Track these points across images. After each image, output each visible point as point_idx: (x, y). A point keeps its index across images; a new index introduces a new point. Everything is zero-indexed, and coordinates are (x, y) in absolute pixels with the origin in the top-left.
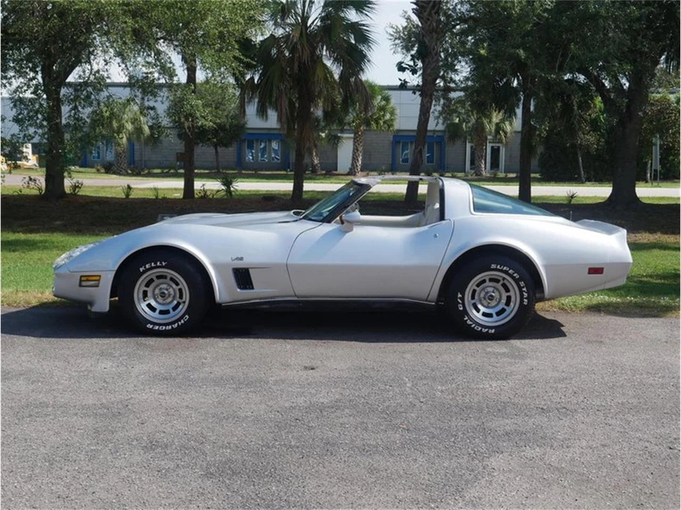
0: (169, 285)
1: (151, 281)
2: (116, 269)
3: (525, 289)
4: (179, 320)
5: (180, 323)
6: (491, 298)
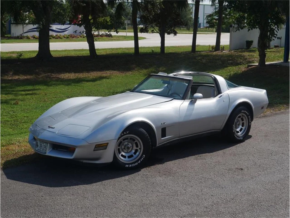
4: (140, 158)
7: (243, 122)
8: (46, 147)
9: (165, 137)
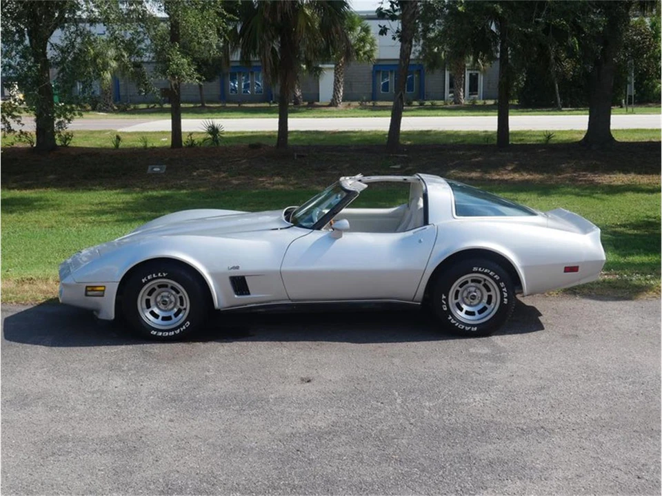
0: (169, 292)
1: (153, 290)
2: (120, 280)
3: (505, 289)
4: (181, 326)
5: (182, 329)
6: (474, 298)
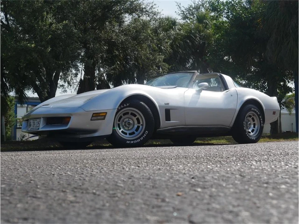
4: (143, 134)
7: (254, 122)
8: (39, 123)
9: (170, 121)
